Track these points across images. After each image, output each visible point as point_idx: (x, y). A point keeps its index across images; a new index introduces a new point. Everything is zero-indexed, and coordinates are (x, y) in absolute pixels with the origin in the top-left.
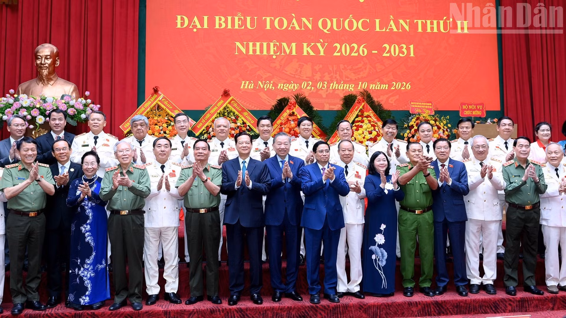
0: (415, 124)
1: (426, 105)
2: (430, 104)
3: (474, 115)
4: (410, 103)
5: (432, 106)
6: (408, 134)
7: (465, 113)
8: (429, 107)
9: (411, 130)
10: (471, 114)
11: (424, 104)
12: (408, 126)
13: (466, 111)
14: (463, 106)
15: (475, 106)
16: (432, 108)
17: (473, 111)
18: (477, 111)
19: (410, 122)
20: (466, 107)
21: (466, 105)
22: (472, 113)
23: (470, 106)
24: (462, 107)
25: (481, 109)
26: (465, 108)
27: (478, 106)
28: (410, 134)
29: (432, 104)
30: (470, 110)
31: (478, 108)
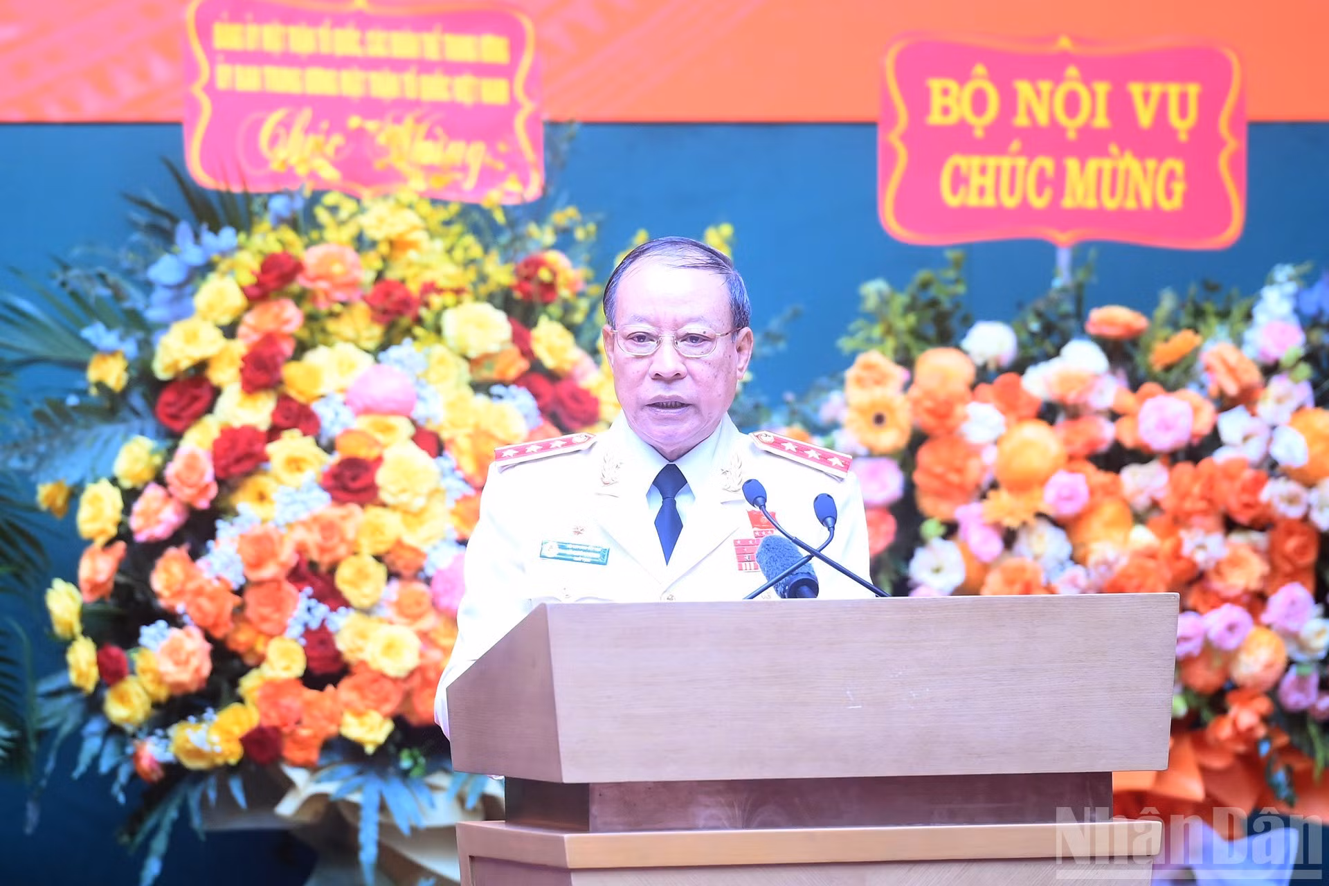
0: (239, 347)
1: (425, 67)
2: (494, 48)
3: (1080, 216)
4: (205, 34)
5: (504, 71)
6: (131, 496)
7: (959, 180)
8: (464, 90)
9: (172, 436)
10: (1039, 203)
11: (404, 44)
12: (142, 375)
13: (969, 163)
14: (936, 85)
15: (1102, 88)
16: (513, 106)
17: (1072, 164)
18: (1129, 162)
19: (164, 326)
20: (979, 102)
21: (980, 78)
22: (1057, 183)
23: (1024, 89)
24: (919, 102)
25: (1182, 126)
26: (961, 108)
27: (1136, 89)
28: (153, 493)
29: (516, 49)
30: (1030, 152)
31: (1145, 117)
